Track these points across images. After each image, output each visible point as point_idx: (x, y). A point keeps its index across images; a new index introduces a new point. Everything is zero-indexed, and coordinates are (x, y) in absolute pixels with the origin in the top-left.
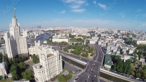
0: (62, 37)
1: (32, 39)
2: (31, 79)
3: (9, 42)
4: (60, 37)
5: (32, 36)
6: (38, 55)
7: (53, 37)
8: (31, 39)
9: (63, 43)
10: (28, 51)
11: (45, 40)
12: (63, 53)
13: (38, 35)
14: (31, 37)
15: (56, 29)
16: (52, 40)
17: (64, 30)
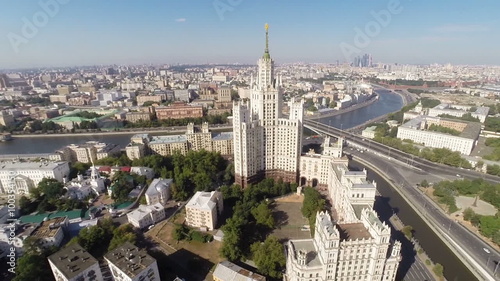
0: (446, 124)
1: (326, 110)
2: (272, 274)
3: (244, 132)
4: (438, 122)
5: (328, 100)
6: (326, 186)
7: (406, 116)
8: (323, 110)
9: (442, 154)
10: (298, 166)
11: (370, 126)
12: (428, 206)
13: (348, 98)
14: (324, 103)
15: (430, 75)
16: (395, 131)
17: (465, 85)
